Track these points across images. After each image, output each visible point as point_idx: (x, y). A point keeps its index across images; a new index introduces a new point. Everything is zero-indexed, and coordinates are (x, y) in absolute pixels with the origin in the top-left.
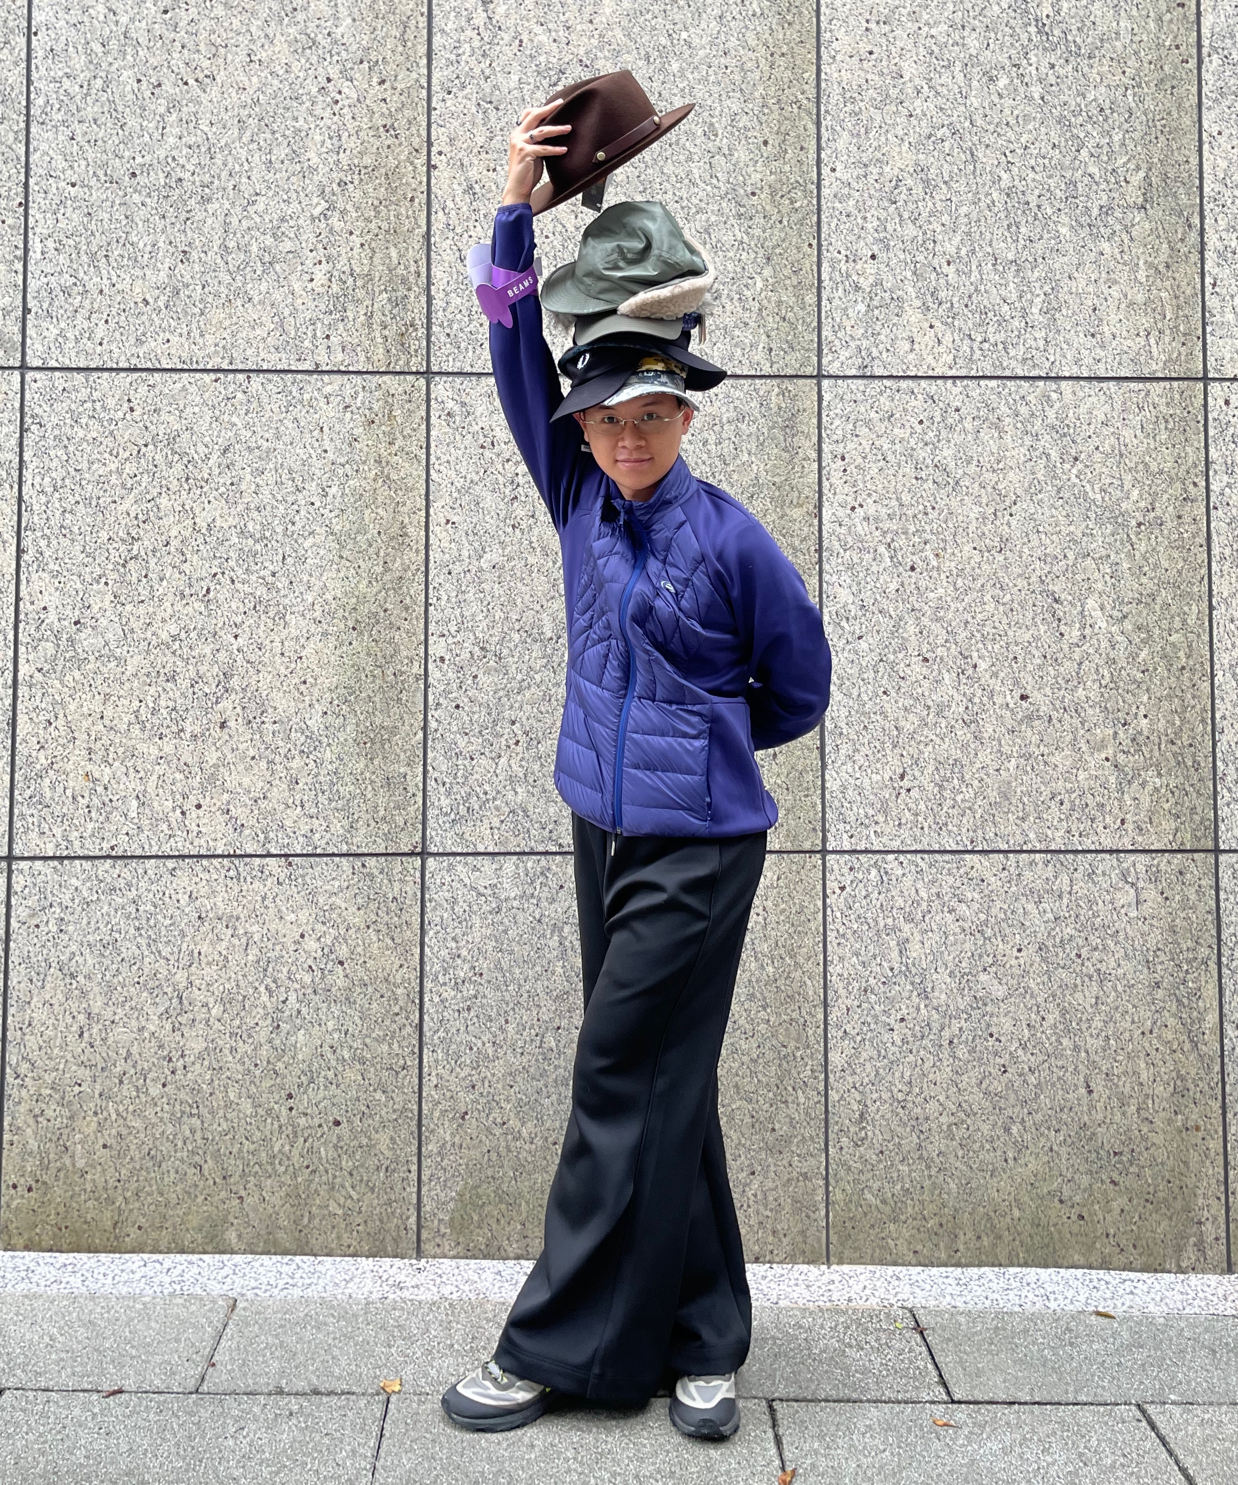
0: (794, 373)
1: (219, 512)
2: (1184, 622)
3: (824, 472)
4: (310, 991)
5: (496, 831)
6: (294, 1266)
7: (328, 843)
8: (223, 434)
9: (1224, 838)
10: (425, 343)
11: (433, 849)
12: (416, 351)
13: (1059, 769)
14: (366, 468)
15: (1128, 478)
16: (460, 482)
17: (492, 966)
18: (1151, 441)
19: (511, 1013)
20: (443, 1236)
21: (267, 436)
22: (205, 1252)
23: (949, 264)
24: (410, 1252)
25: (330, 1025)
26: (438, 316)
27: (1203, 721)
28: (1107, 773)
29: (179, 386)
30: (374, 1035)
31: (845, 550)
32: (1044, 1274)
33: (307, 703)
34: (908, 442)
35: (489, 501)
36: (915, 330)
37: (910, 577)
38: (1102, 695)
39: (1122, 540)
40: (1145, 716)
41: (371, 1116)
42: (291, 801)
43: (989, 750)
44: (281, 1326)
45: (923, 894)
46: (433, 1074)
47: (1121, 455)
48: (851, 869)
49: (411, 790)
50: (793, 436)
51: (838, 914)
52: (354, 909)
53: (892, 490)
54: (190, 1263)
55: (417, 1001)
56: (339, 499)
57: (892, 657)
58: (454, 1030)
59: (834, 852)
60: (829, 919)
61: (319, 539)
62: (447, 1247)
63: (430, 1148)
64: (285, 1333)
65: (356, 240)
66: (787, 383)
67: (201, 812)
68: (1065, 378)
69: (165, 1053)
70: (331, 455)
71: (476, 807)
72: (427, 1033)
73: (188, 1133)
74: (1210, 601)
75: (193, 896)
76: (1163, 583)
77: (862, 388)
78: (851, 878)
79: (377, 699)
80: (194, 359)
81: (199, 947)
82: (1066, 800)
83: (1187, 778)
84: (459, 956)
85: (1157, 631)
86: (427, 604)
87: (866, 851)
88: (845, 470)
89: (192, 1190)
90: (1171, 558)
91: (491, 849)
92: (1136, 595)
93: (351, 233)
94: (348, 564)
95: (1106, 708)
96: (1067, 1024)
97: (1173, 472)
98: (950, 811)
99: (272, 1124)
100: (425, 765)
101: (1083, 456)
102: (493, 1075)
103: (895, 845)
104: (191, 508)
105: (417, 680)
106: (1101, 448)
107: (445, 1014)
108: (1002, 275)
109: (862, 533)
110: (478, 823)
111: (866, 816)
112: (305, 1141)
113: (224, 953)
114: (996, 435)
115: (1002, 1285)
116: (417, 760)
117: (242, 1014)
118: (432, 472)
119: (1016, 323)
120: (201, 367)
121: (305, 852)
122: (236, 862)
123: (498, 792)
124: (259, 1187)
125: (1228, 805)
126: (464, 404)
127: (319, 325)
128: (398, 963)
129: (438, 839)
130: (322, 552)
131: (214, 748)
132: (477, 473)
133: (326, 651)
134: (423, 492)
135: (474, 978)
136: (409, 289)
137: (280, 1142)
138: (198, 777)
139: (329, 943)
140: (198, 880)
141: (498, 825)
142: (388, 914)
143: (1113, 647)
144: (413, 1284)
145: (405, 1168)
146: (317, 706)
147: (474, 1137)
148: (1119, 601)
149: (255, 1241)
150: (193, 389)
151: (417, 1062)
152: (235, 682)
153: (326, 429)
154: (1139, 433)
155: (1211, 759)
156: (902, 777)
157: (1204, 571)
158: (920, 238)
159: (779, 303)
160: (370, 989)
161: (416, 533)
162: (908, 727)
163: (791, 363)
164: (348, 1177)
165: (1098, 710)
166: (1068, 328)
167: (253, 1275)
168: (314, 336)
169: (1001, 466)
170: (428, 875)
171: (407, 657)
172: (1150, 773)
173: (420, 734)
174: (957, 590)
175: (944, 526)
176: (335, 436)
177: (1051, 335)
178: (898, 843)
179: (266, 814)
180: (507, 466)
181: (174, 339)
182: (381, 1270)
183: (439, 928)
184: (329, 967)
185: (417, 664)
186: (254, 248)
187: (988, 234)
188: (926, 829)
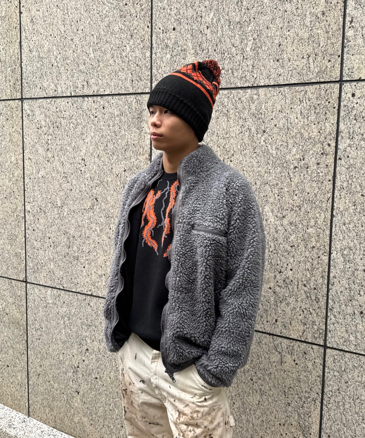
2: (316, 222)
9: (330, 340)
15: (291, 141)
18: (306, 120)
27: (322, 277)
40: (291, 270)
47: (288, 129)
68: (262, 87)
74: (332, 212)
76: (306, 200)
83: (311, 305)
85: (300, 226)
90: (311, 187)
92: (291, 206)
95: (271, 263)
97: (317, 138)
101: (268, 130)
108: (232, 31)
125: (334, 324)
143: (277, 232)
148: (282, 208)
154: (299, 116)
155: (326, 298)
157: (330, 195)
158: (195, 16)
166: (265, 58)
169: (227, 136)
172: (292, 299)
177: (256, 62)
187: (227, 9)
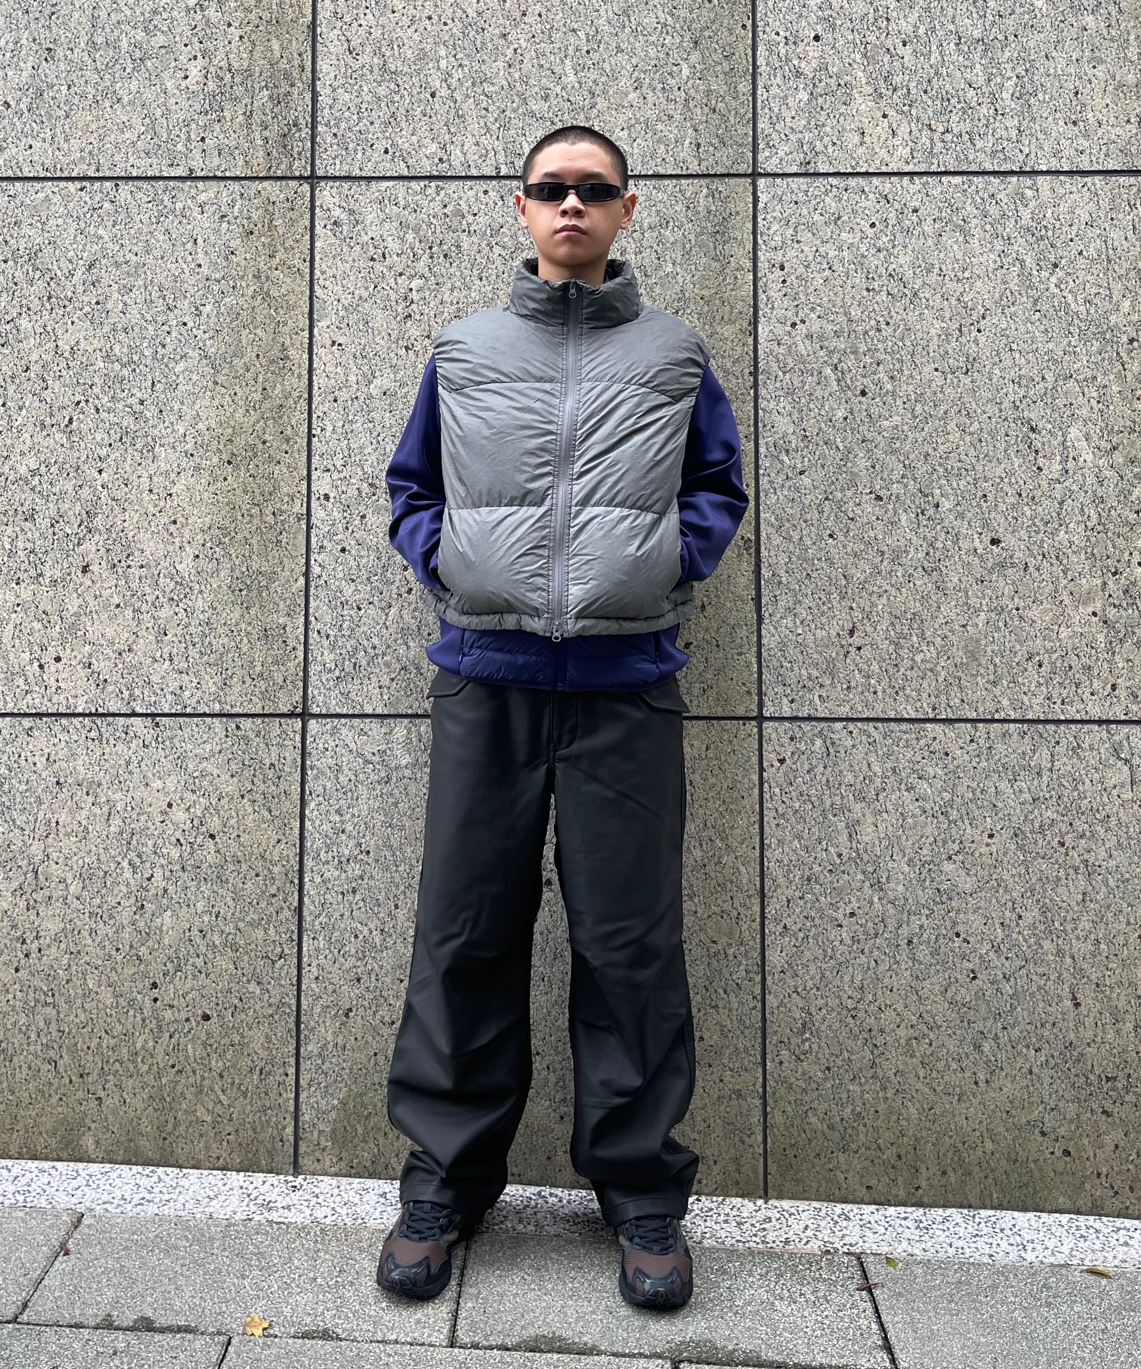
0: (726, 172)
1: (83, 333)
3: (760, 283)
4: (177, 867)
5: (386, 690)
6: (155, 1179)
7: (198, 702)
8: (88, 247)
10: (309, 144)
11: (315, 710)
12: (300, 154)
13: (1038, 626)
14: (244, 284)
16: (346, 300)
17: (380, 842)
19: (402, 897)
20: (324, 1150)
21: (135, 249)
22: (59, 1160)
23: (904, 45)
24: (287, 1167)
25: (200, 906)
26: (325, 114)
28: (1094, 630)
29: (41, 195)
30: (248, 919)
31: (784, 373)
32: (1023, 1219)
33: (178, 545)
34: (858, 249)
35: (380, 319)
36: (867, 121)
37: (860, 402)
38: (1088, 540)
39: (1111, 359)
41: (243, 1010)
42: (158, 654)
43: (953, 603)
44: (126, 1248)
45: (877, 769)
46: (314, 964)
48: (792, 739)
49: (291, 643)
50: (725, 243)
51: (777, 790)
52: (228, 777)
53: (839, 303)
54: (42, 1171)
55: (296, 881)
56: (213, 319)
57: (839, 495)
58: (337, 915)
59: (772, 719)
60: (767, 796)
61: (190, 363)
62: (328, 1163)
63: (310, 1048)
64: (128, 1257)
65: (235, 33)
66: (717, 184)
67: (60, 666)
69: (19, 933)
70: (205, 270)
71: (364, 663)
72: (308, 918)
73: (42, 1024)
75: (51, 759)
77: (804, 187)
78: (791, 749)
79: (254, 542)
80: (59, 167)
81: (56, 816)
82: (1046, 662)
84: (343, 831)
86: (310, 436)
87: (809, 719)
88: (784, 281)
89: (46, 1089)
91: (379, 711)
93: (229, 25)
94: (223, 391)
96: (1048, 922)
98: (908, 673)
99: (135, 1016)
100: (307, 615)
102: (381, 967)
103: (844, 711)
104: (54, 330)
105: (299, 520)
106: (1084, 253)
107: (328, 896)
109: (804, 352)
110: (366, 681)
111: (810, 678)
112: (171, 1037)
113: (84, 823)
114: (961, 239)
115: (970, 1230)
116: (298, 609)
117: (103, 892)
118: (316, 287)
119: (985, 110)
120: (66, 174)
121: (173, 711)
122: (99, 721)
123: (388, 647)
124: (119, 1087)
126: (352, 212)
127: (194, 126)
128: (276, 837)
129: (321, 699)
130: (195, 378)
131: (75, 595)
132: (367, 289)
133: (198, 487)
134: (307, 310)
135: (359, 857)
136: (292, 85)
137: (143, 1037)
138: (57, 627)
139: (199, 813)
140: (57, 741)
141: (387, 684)
142: (264, 782)
144: (284, 1204)
145: (281, 1071)
146: (187, 549)
147: (359, 1038)
149: (115, 1148)
150: (56, 199)
151: (295, 950)
152: (99, 521)
153: (199, 241)
156: (852, 633)
159: (709, 92)
160: (244, 867)
161: (299, 356)
162: (858, 575)
163: (722, 160)
164: (218, 1078)
165: (1083, 557)
167: (108, 1187)
168: (189, 139)
170: (309, 740)
171: (288, 495)
173: (302, 581)
174: (915, 417)
175: (900, 344)
176: (209, 249)
178: (847, 709)
179: (131, 668)
180: (399, 281)
181: (37, 145)
182: (251, 1187)
183: (321, 798)
184: (198, 840)
185: (298, 502)
186: (124, 44)
188: (880, 694)
